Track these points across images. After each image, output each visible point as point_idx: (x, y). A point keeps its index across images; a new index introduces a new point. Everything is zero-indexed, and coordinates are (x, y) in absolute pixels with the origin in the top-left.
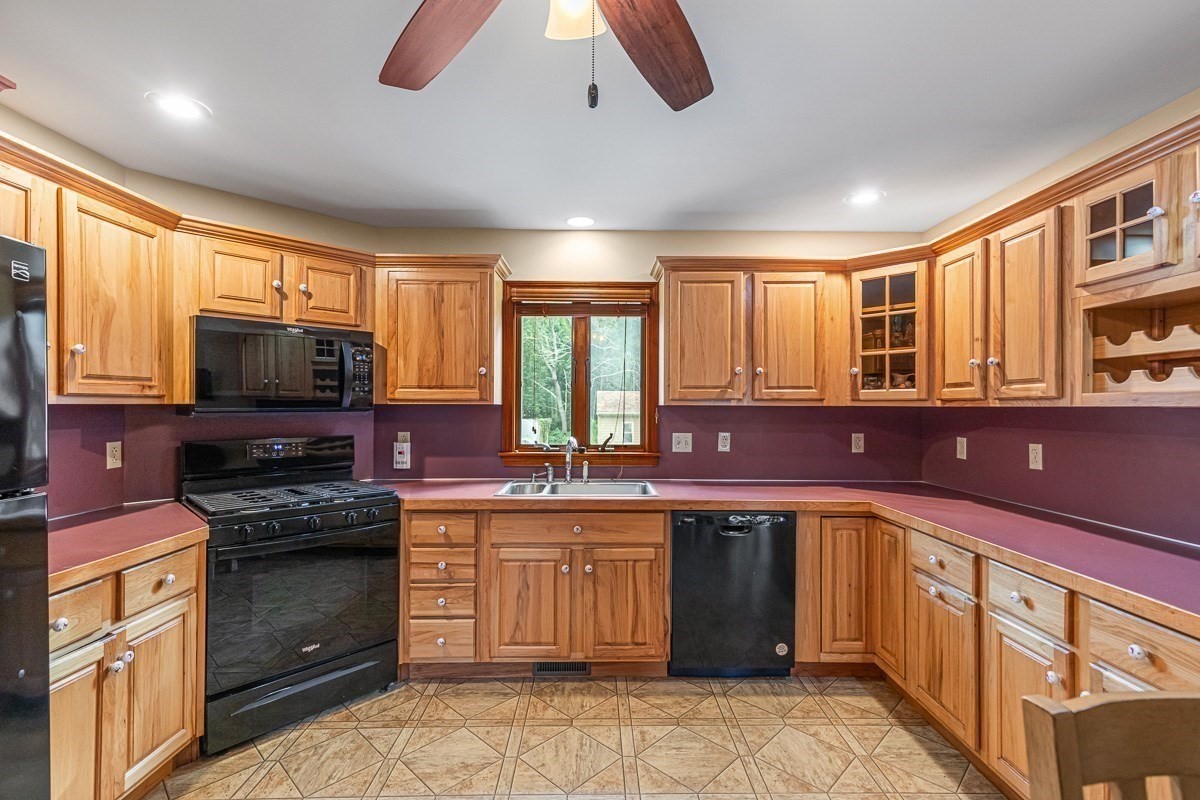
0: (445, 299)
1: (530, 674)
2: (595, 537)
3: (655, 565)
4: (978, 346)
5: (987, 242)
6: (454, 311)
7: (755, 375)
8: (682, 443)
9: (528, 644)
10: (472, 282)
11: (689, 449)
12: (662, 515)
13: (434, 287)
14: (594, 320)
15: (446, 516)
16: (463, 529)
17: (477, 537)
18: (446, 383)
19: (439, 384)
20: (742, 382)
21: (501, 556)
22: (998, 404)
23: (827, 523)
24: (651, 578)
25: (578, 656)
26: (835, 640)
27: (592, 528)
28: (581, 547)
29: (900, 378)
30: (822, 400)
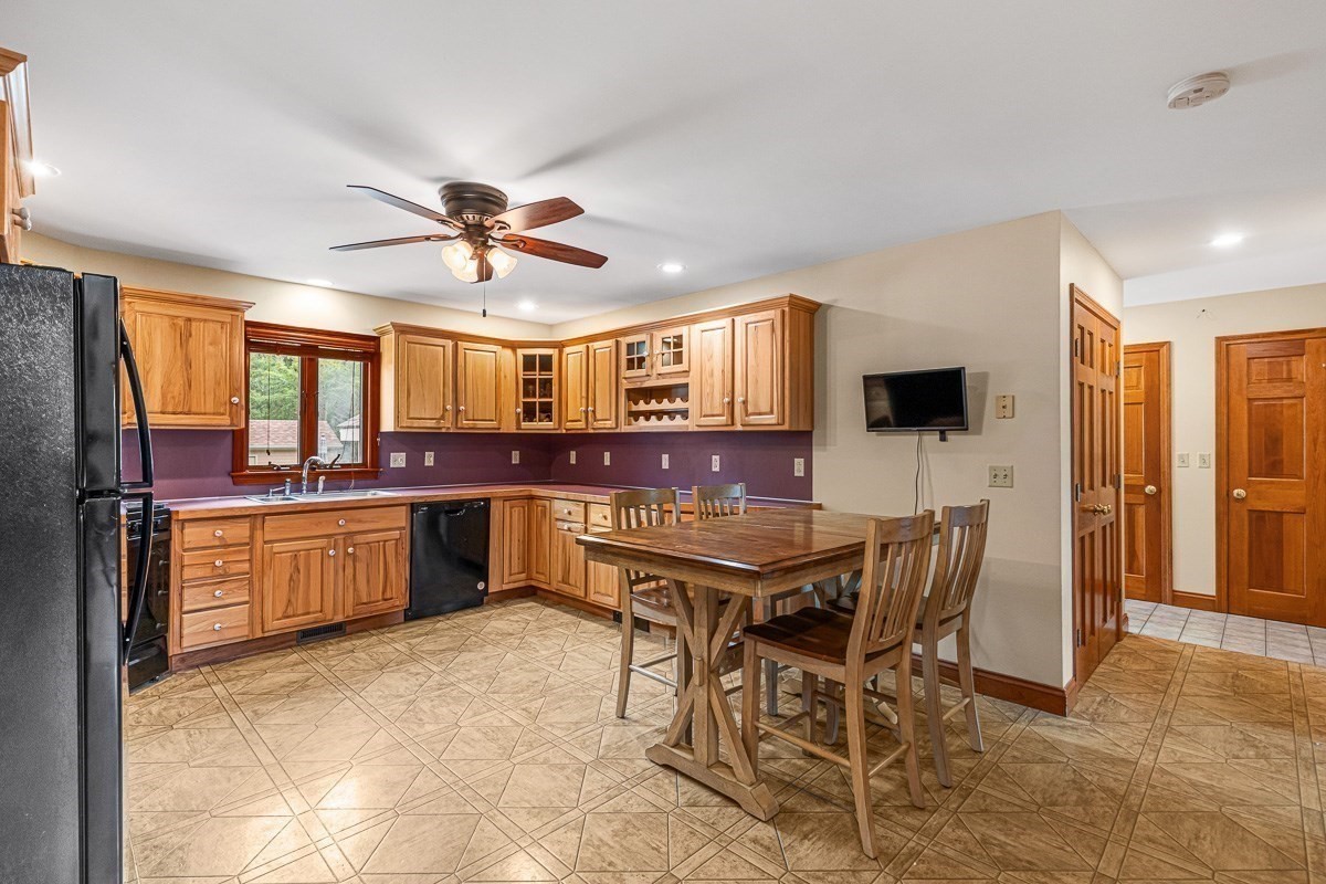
0: (193, 333)
1: (295, 642)
2: (354, 527)
3: (400, 543)
4: (584, 401)
5: (588, 347)
6: (203, 346)
7: (458, 412)
8: (398, 460)
9: (299, 615)
10: (223, 323)
11: (404, 466)
12: (404, 508)
13: (181, 322)
14: (321, 361)
15: (221, 522)
16: (240, 531)
17: (252, 537)
18: (193, 410)
19: (186, 410)
20: (450, 416)
21: (274, 550)
22: (592, 431)
23: (507, 503)
24: (396, 552)
25: (339, 618)
26: (511, 575)
27: (352, 521)
28: (342, 537)
29: (543, 416)
30: (499, 429)
